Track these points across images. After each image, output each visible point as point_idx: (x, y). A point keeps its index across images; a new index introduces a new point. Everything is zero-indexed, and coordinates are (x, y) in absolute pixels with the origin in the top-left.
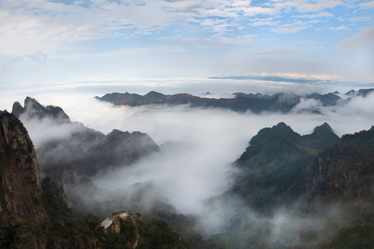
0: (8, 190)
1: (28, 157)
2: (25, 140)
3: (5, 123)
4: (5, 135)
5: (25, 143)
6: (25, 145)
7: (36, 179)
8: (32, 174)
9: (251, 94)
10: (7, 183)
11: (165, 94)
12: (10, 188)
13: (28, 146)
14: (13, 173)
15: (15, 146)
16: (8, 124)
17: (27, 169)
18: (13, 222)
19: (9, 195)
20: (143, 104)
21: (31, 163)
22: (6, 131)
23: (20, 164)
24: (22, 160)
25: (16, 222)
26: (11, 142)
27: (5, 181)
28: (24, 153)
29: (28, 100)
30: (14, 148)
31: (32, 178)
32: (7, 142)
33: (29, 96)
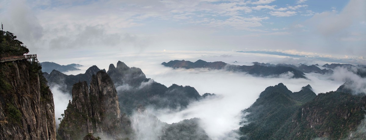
0: (98, 120)
1: (113, 100)
2: (112, 89)
3: (100, 78)
4: (99, 85)
5: (111, 91)
6: (112, 92)
7: (117, 114)
8: (115, 110)
9: (263, 63)
10: (98, 116)
11: (208, 62)
12: (100, 119)
13: (113, 93)
14: (102, 110)
15: (105, 93)
16: (101, 78)
17: (111, 108)
18: (89, 138)
19: (98, 123)
20: (193, 68)
21: (115, 104)
22: (100, 83)
23: (107, 104)
24: (109, 102)
25: (91, 138)
26: (103, 90)
27: (97, 114)
28: (111, 97)
29: (119, 63)
30: (104, 94)
31: (114, 114)
32: (100, 89)
33: (120, 61)
